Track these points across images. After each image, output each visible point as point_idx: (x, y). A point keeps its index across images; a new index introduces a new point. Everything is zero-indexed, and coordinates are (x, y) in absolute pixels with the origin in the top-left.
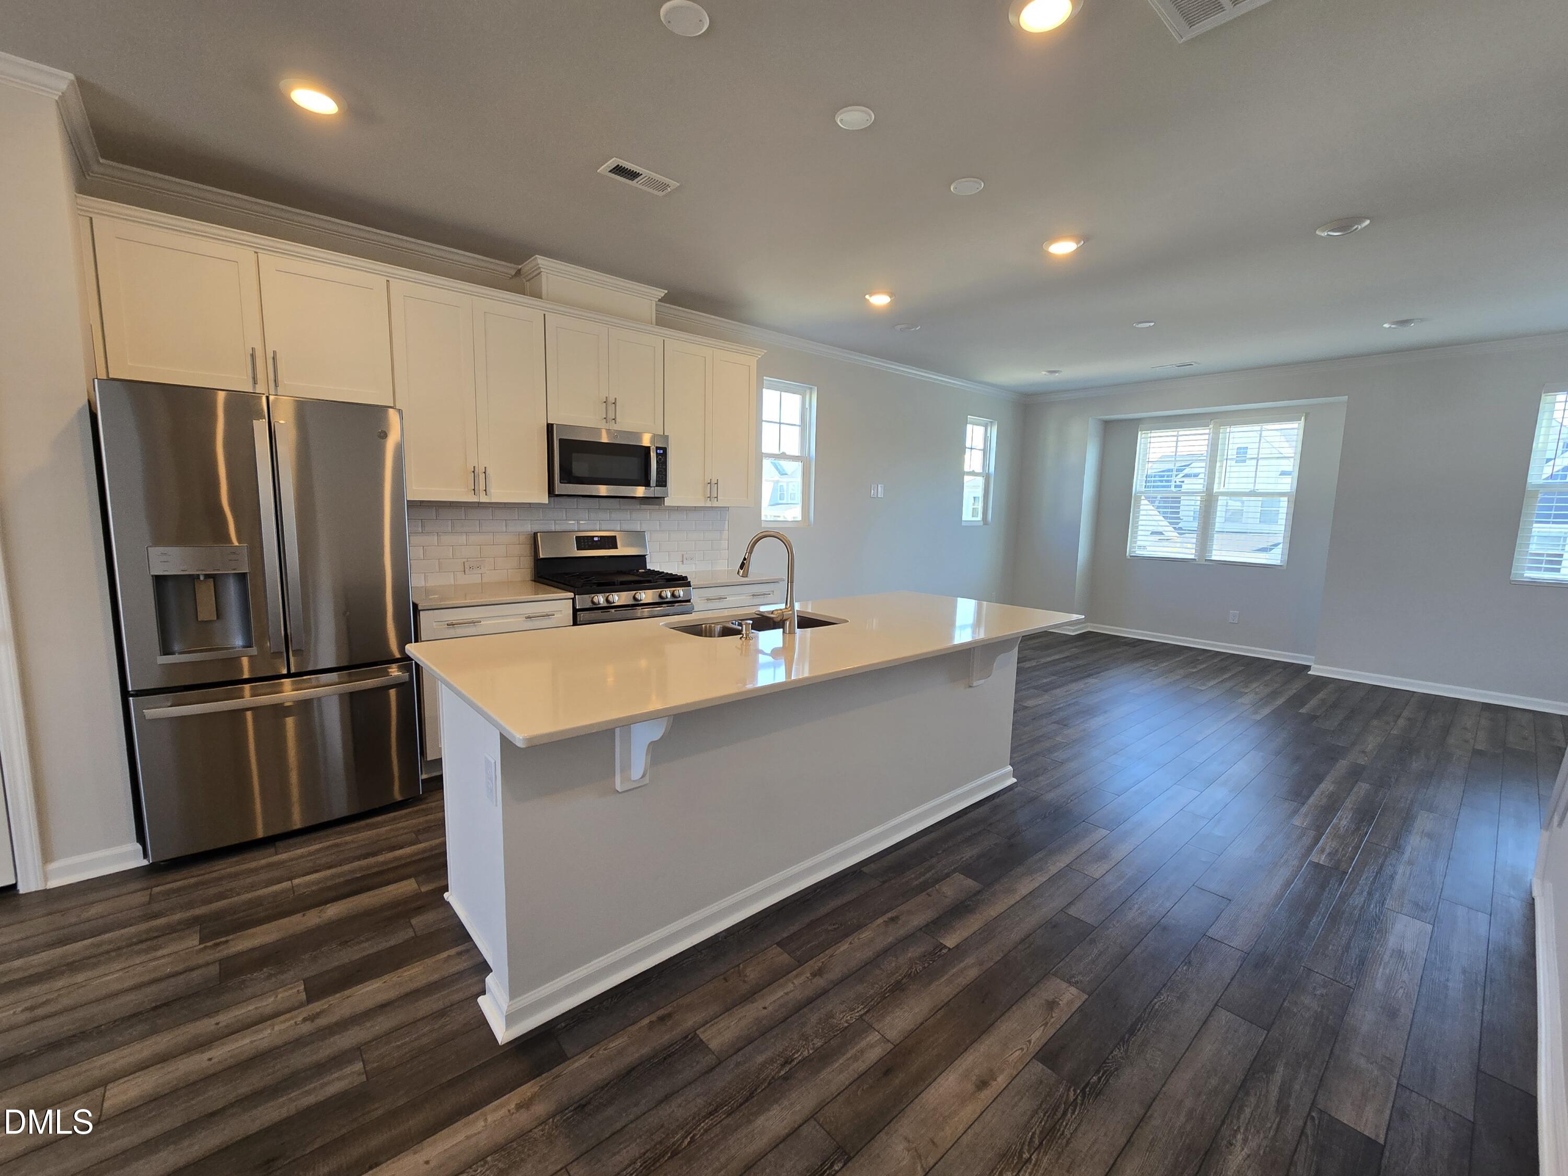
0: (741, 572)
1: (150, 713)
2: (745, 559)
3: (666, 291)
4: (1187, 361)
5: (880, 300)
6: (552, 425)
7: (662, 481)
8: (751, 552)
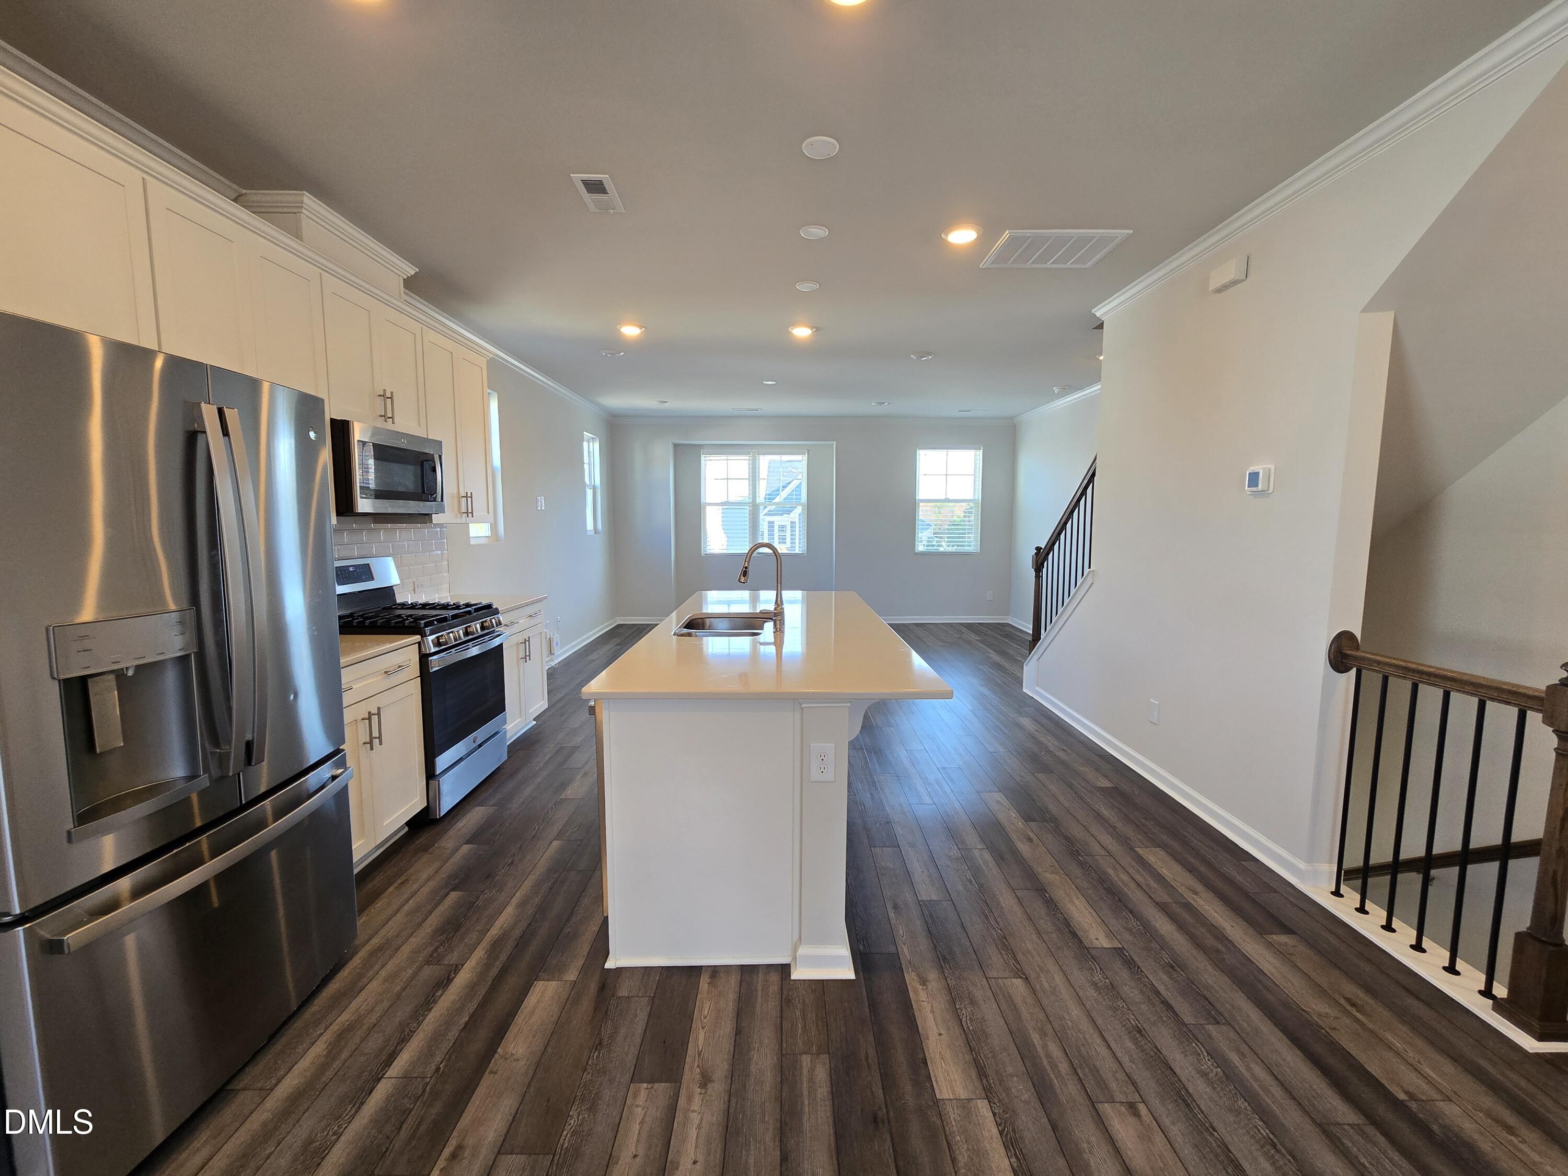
3: (418, 270)
4: (756, 407)
5: (631, 331)
6: (344, 422)
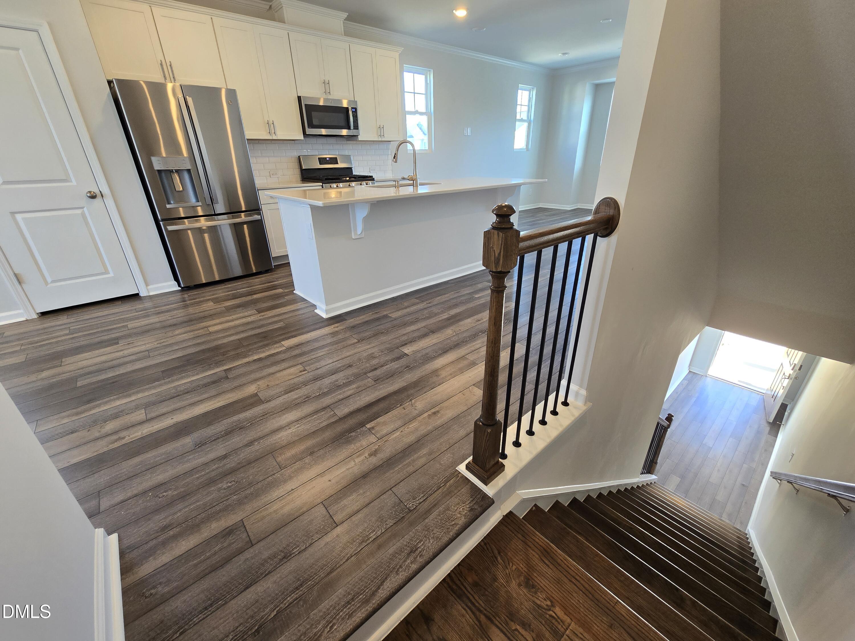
0: (394, 160)
1: (170, 228)
2: (395, 154)
3: (348, 14)
5: (461, 13)
6: (300, 97)
7: (356, 127)
8: (398, 151)
